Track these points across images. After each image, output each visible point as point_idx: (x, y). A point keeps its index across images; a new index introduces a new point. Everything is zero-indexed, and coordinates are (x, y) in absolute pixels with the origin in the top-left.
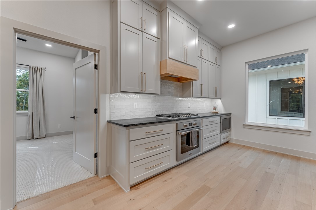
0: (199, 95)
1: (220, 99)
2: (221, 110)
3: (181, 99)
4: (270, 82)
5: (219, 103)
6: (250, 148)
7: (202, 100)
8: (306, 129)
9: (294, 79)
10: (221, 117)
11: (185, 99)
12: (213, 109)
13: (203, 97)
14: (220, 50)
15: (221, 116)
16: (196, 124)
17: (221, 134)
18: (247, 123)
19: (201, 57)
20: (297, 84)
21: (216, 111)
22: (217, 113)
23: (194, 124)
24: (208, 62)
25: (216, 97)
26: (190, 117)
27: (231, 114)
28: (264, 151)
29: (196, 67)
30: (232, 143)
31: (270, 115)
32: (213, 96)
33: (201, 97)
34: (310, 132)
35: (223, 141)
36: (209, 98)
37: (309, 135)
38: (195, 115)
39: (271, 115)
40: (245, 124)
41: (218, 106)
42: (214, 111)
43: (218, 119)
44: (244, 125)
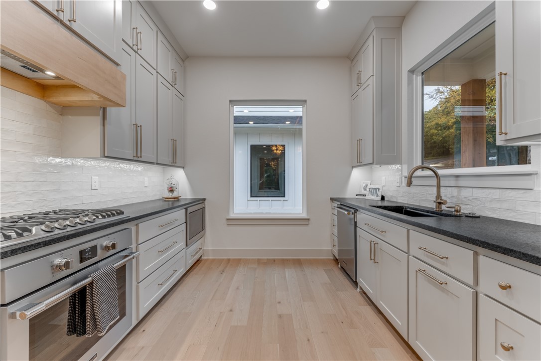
0: (130, 154)
1: (183, 168)
2: (185, 191)
3: (58, 160)
4: (252, 146)
5: (179, 176)
6: (238, 262)
7: (139, 168)
8: (304, 216)
9: (272, 146)
10: (186, 209)
11: (80, 162)
12: (167, 191)
13: (140, 159)
14: (183, 61)
15: (186, 207)
16: (114, 246)
17: (187, 247)
18: (232, 216)
19: (135, 48)
20: (276, 153)
21: (175, 194)
22: (177, 199)
23: (107, 248)
24: (154, 72)
25: (174, 164)
26: (89, 224)
27: (204, 199)
28: (259, 262)
29: (117, 64)
30: (207, 260)
31: (251, 196)
32: (168, 160)
33: (135, 159)
34: (309, 219)
35: (191, 262)
36: (157, 164)
37: (308, 223)
38: (114, 215)
39: (253, 195)
40: (229, 217)
41: (178, 183)
42: (171, 195)
43: (179, 215)
44: (227, 219)
